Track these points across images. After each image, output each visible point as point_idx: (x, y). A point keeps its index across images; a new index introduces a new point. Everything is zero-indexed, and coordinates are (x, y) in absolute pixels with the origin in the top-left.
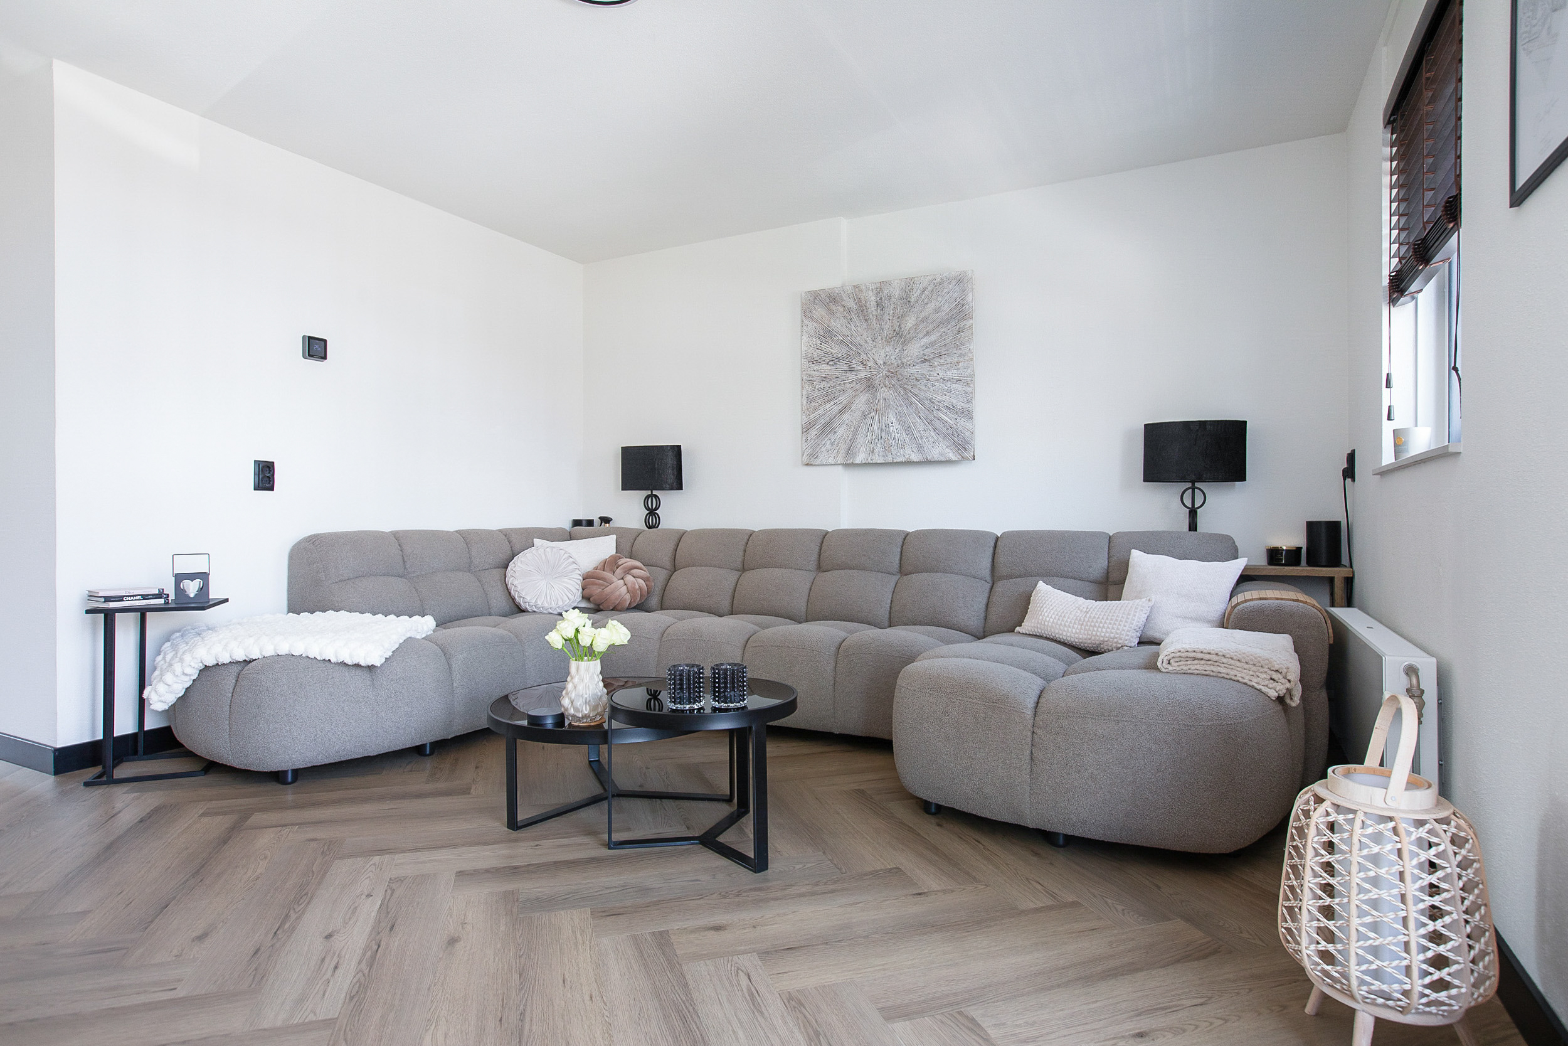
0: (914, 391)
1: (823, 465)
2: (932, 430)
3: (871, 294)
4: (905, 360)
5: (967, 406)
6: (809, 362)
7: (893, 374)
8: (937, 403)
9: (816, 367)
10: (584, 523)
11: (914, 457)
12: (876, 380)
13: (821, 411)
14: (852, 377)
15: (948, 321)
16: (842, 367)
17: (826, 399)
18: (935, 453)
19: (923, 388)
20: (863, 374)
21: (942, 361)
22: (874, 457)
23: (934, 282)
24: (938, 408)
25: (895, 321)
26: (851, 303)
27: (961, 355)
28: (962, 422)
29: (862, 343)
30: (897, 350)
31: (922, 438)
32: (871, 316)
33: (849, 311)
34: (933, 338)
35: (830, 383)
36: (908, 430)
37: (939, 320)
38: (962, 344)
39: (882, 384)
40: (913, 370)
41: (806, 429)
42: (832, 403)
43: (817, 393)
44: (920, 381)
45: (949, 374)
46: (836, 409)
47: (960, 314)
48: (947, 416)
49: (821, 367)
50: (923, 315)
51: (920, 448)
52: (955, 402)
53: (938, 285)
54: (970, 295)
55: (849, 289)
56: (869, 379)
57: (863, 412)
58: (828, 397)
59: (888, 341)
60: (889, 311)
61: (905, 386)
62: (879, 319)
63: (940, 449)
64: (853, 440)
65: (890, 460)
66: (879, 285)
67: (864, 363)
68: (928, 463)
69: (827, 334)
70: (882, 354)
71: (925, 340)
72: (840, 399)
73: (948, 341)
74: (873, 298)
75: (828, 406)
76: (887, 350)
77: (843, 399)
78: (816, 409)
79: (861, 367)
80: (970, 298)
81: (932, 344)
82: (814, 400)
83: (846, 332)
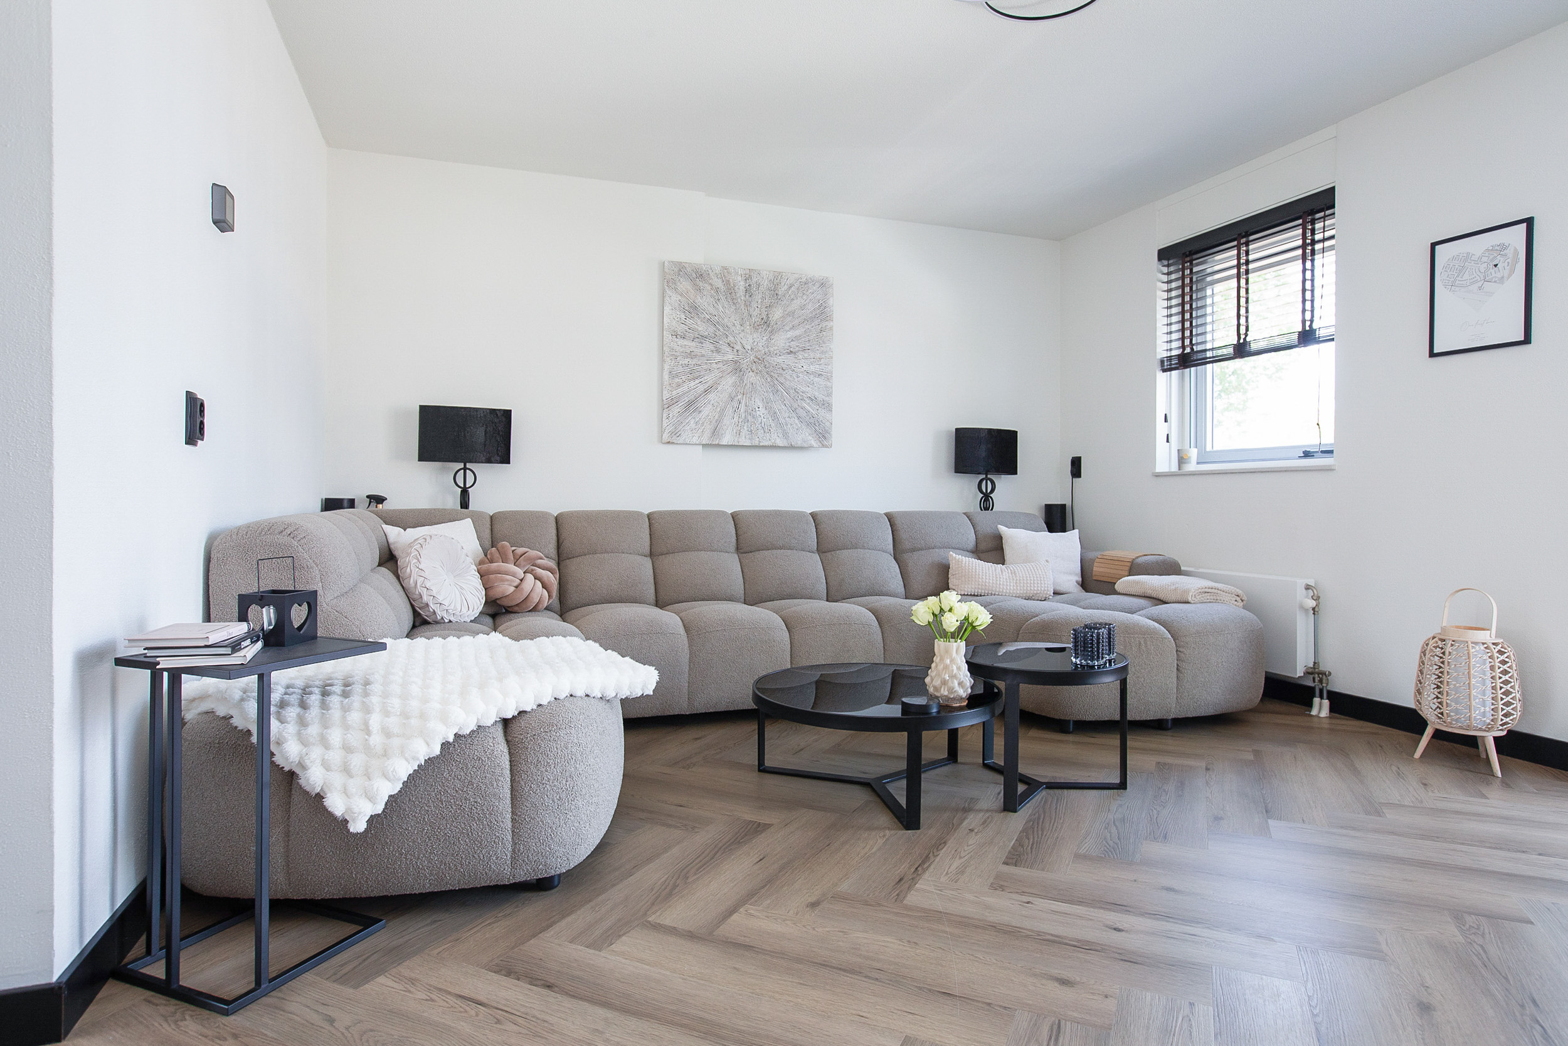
0: (782, 380)
1: (687, 444)
2: (796, 418)
3: (739, 278)
4: (772, 349)
5: (827, 399)
6: (672, 335)
7: (759, 360)
8: (801, 393)
9: (680, 342)
10: (346, 504)
11: (780, 442)
12: (743, 364)
13: (685, 388)
14: (719, 358)
15: (812, 319)
16: (708, 346)
17: (691, 376)
18: (798, 440)
19: (788, 377)
20: (730, 357)
21: (806, 355)
22: (740, 440)
23: (800, 280)
24: (801, 398)
25: (764, 310)
26: (718, 283)
27: (822, 352)
28: (822, 412)
29: (730, 325)
30: (765, 338)
31: (787, 425)
32: (739, 300)
33: (717, 290)
34: (797, 332)
35: (695, 361)
36: (774, 416)
37: (804, 317)
38: (824, 343)
39: (750, 369)
40: (779, 360)
41: (666, 405)
42: (697, 381)
43: (681, 369)
44: (786, 371)
45: (812, 368)
46: (702, 388)
47: (822, 314)
48: (810, 406)
49: (686, 342)
50: (789, 309)
51: (785, 435)
52: (817, 394)
53: (805, 284)
54: (831, 299)
55: (718, 270)
56: (736, 362)
57: (730, 394)
58: (693, 374)
59: (756, 327)
60: (758, 297)
61: (772, 374)
62: (748, 305)
63: (804, 436)
64: (719, 421)
65: (757, 443)
66: (748, 272)
67: (732, 345)
68: (792, 447)
69: (693, 310)
70: (751, 339)
71: (790, 334)
72: (706, 378)
73: (811, 338)
74: (742, 283)
75: (692, 384)
76: (755, 336)
77: (710, 379)
78: (679, 385)
79: (729, 349)
80: (831, 302)
81: (797, 338)
82: (677, 376)
83: (712, 310)
